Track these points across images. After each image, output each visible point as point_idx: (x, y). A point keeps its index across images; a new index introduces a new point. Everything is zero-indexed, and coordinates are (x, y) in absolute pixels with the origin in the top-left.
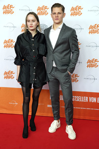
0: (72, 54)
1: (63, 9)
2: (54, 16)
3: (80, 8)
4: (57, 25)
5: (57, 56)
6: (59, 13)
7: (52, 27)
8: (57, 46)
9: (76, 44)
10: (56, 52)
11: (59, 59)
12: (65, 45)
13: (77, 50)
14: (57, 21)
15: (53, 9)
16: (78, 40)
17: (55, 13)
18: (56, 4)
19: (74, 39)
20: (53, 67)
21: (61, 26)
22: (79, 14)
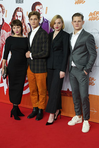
1: (82, 17)
2: (75, 23)
4: (77, 31)
6: (78, 21)
10: (75, 53)
12: (83, 48)
15: (74, 17)
17: (75, 21)
18: (76, 14)
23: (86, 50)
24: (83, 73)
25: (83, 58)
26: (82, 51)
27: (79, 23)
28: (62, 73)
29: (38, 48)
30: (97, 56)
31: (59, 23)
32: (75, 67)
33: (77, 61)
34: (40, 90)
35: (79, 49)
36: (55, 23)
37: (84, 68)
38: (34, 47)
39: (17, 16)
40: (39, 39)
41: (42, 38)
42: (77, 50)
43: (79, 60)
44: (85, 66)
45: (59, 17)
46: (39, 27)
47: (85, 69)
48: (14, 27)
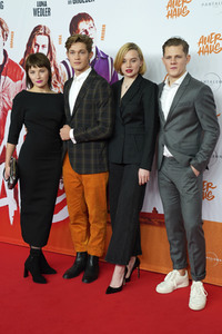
1: (186, 47)
2: (168, 61)
6: (177, 56)
12: (188, 116)
15: (167, 48)
17: (170, 57)
23: (195, 119)
24: (188, 170)
25: (189, 139)
26: (186, 123)
27: (179, 61)
28: (143, 174)
29: (88, 117)
30: (219, 133)
31: (133, 60)
32: (172, 159)
33: (174, 145)
34: (92, 212)
35: (179, 118)
36: (124, 61)
37: (190, 160)
38: (80, 115)
39: (36, 44)
40: (90, 97)
41: (97, 96)
42: (175, 121)
43: (180, 143)
44: (195, 156)
45: (132, 46)
46: (89, 70)
47: (193, 162)
48: (33, 69)
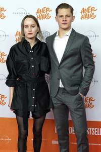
0: (84, 70)
1: (72, 10)
2: (61, 19)
3: (93, 9)
4: (64, 31)
5: (65, 72)
6: (67, 16)
7: (57, 34)
8: (64, 59)
9: (91, 56)
10: (62, 67)
11: (67, 76)
12: (76, 58)
13: (92, 64)
14: (65, 26)
16: (92, 51)
17: (62, 16)
18: (62, 4)
19: (87, 49)
20: (59, 88)
21: (69, 33)
22: (92, 16)
23: (80, 60)
